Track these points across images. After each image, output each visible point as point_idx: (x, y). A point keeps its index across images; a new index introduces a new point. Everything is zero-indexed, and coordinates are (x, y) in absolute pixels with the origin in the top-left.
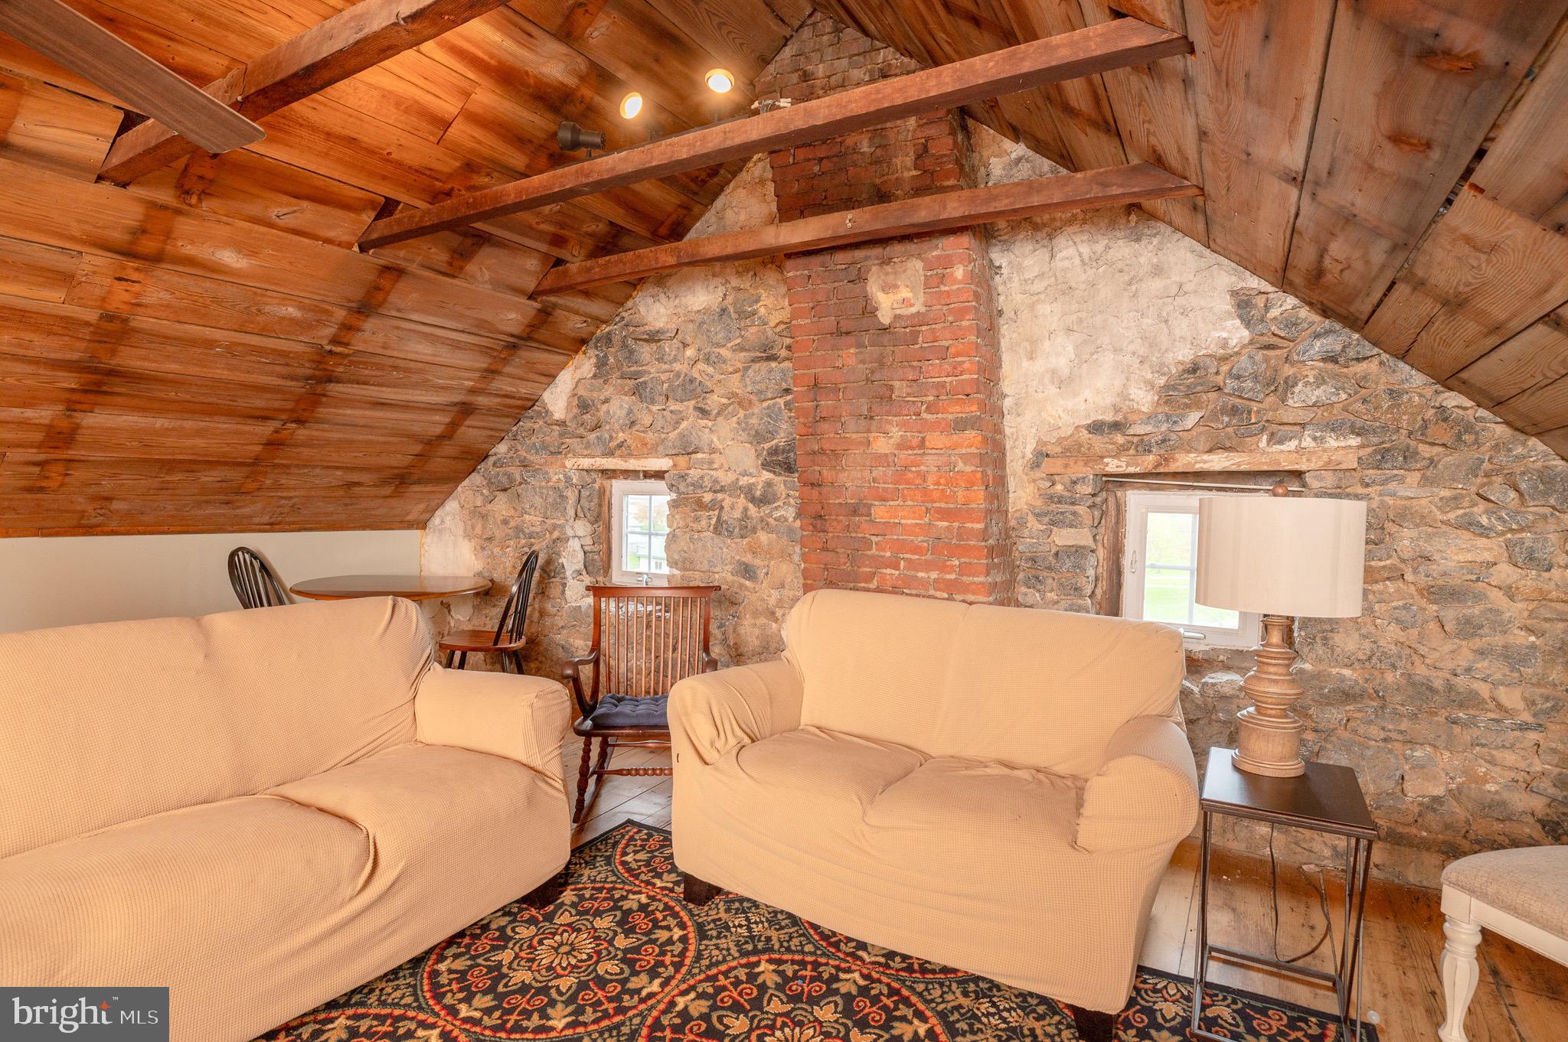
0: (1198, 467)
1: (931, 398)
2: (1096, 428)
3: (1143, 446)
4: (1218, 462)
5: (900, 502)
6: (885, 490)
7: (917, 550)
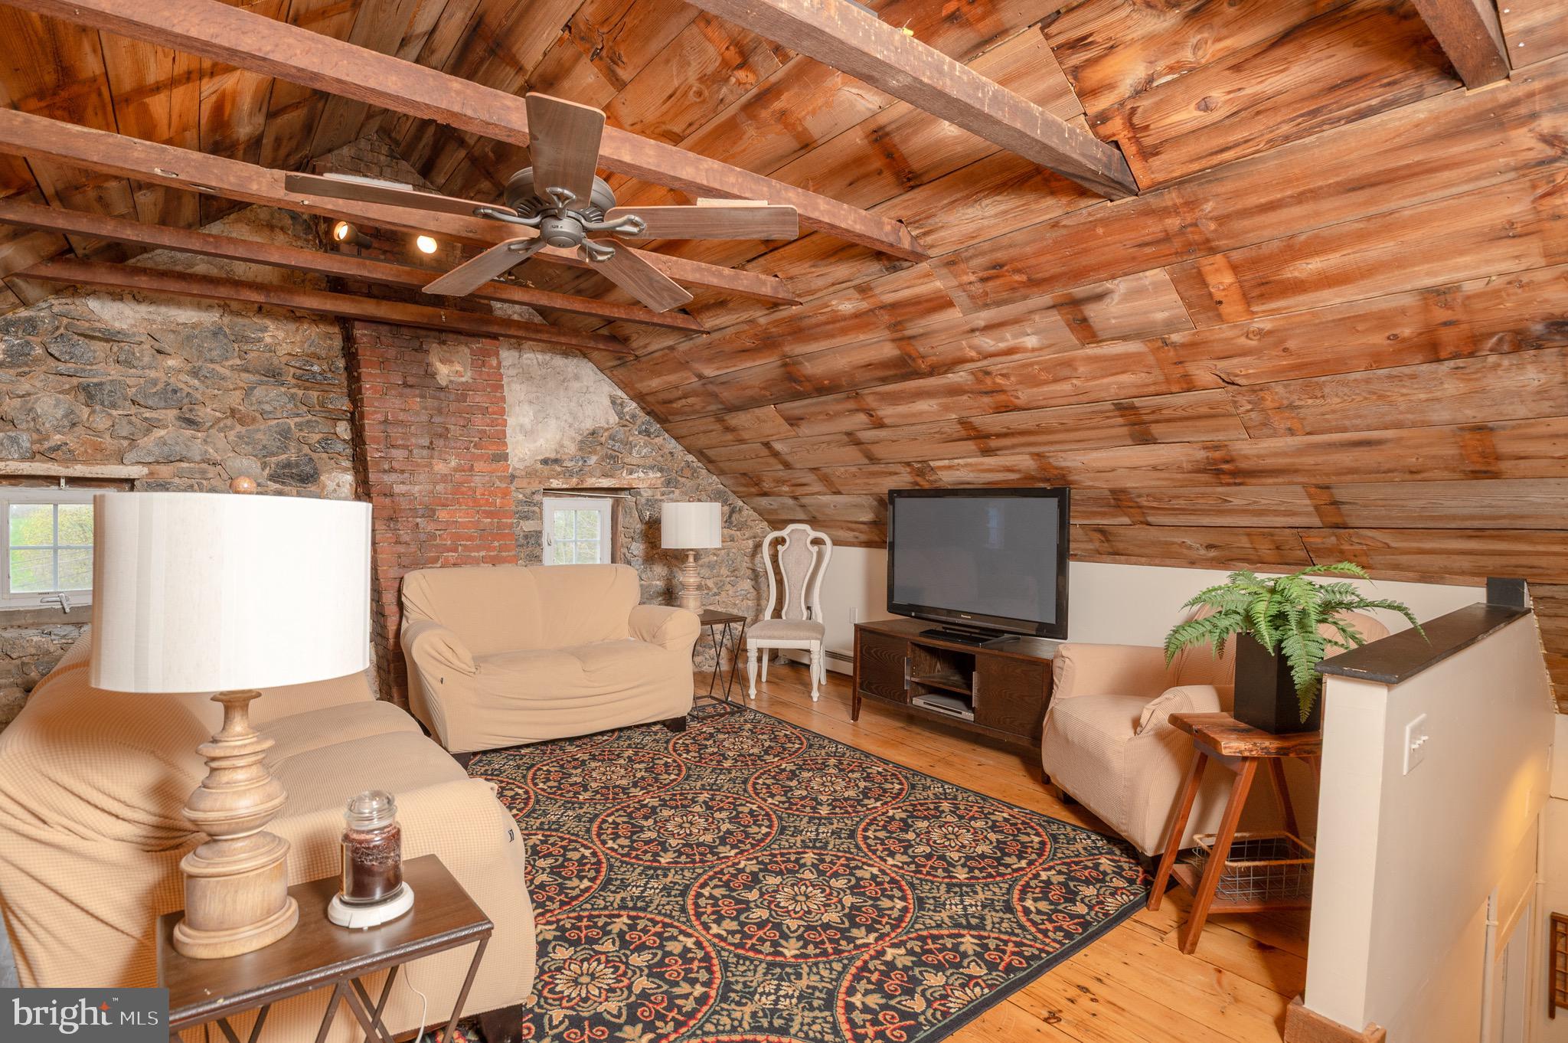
0: (597, 486)
1: (477, 439)
2: (545, 462)
3: (568, 473)
4: (606, 483)
5: (457, 507)
6: (447, 499)
7: (470, 538)
